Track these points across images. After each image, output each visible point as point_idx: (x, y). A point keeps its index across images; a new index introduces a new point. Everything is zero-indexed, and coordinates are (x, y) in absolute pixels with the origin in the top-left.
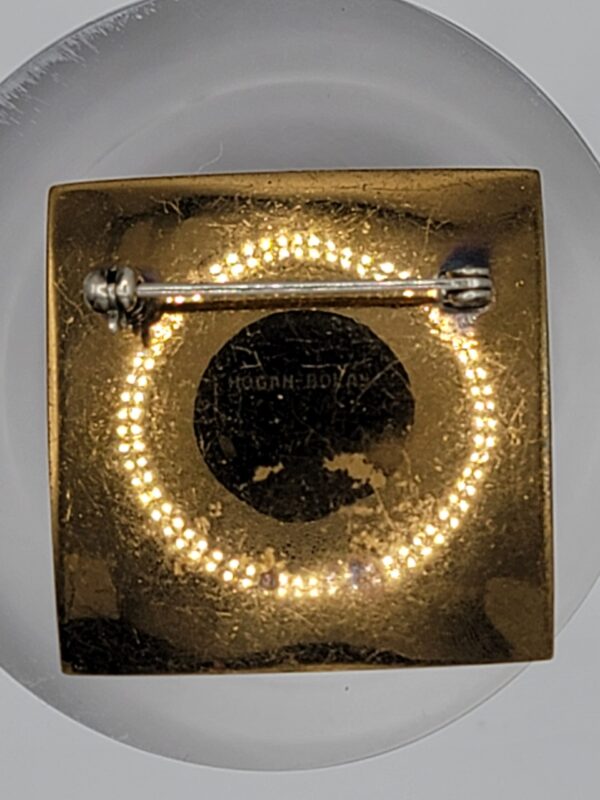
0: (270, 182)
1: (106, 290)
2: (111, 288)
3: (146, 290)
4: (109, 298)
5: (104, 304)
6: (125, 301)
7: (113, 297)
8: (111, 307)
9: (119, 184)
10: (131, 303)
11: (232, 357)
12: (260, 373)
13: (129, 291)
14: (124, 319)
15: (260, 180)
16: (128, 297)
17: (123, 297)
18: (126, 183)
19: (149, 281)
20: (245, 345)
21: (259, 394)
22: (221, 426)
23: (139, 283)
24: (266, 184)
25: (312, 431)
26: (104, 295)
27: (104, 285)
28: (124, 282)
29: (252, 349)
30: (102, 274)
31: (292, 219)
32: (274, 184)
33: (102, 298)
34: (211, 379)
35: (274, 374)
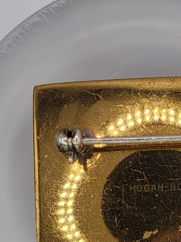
0: (150, 83)
1: (67, 141)
2: (70, 140)
3: (86, 141)
4: (68, 145)
5: (66, 148)
6: (77, 146)
7: (71, 144)
8: (69, 150)
9: (71, 85)
10: (80, 147)
11: (131, 175)
12: (146, 183)
13: (79, 141)
14: (76, 156)
15: (144, 82)
16: (78, 145)
17: (75, 145)
18: (74, 84)
19: (88, 136)
20: (139, 169)
21: (145, 194)
22: (126, 210)
23: (83, 137)
24: (148, 84)
25: (173, 213)
26: (66, 143)
27: (66, 138)
28: (76, 137)
29: (141, 171)
30: (65, 132)
31: (161, 102)
32: (152, 84)
33: (65, 145)
34: (121, 186)
35: (153, 183)
